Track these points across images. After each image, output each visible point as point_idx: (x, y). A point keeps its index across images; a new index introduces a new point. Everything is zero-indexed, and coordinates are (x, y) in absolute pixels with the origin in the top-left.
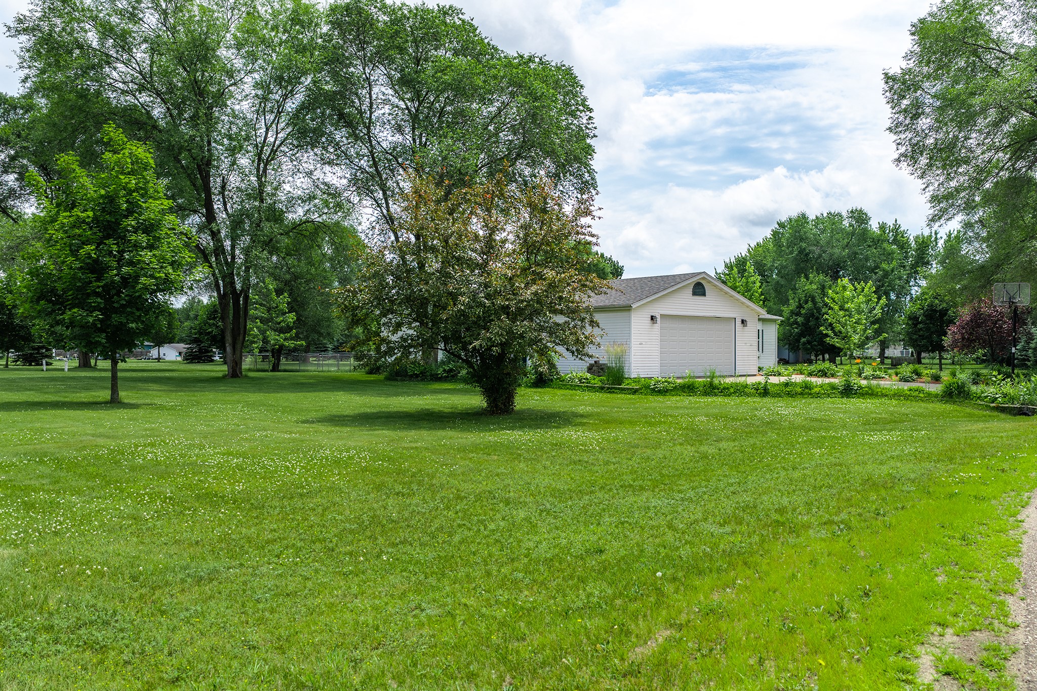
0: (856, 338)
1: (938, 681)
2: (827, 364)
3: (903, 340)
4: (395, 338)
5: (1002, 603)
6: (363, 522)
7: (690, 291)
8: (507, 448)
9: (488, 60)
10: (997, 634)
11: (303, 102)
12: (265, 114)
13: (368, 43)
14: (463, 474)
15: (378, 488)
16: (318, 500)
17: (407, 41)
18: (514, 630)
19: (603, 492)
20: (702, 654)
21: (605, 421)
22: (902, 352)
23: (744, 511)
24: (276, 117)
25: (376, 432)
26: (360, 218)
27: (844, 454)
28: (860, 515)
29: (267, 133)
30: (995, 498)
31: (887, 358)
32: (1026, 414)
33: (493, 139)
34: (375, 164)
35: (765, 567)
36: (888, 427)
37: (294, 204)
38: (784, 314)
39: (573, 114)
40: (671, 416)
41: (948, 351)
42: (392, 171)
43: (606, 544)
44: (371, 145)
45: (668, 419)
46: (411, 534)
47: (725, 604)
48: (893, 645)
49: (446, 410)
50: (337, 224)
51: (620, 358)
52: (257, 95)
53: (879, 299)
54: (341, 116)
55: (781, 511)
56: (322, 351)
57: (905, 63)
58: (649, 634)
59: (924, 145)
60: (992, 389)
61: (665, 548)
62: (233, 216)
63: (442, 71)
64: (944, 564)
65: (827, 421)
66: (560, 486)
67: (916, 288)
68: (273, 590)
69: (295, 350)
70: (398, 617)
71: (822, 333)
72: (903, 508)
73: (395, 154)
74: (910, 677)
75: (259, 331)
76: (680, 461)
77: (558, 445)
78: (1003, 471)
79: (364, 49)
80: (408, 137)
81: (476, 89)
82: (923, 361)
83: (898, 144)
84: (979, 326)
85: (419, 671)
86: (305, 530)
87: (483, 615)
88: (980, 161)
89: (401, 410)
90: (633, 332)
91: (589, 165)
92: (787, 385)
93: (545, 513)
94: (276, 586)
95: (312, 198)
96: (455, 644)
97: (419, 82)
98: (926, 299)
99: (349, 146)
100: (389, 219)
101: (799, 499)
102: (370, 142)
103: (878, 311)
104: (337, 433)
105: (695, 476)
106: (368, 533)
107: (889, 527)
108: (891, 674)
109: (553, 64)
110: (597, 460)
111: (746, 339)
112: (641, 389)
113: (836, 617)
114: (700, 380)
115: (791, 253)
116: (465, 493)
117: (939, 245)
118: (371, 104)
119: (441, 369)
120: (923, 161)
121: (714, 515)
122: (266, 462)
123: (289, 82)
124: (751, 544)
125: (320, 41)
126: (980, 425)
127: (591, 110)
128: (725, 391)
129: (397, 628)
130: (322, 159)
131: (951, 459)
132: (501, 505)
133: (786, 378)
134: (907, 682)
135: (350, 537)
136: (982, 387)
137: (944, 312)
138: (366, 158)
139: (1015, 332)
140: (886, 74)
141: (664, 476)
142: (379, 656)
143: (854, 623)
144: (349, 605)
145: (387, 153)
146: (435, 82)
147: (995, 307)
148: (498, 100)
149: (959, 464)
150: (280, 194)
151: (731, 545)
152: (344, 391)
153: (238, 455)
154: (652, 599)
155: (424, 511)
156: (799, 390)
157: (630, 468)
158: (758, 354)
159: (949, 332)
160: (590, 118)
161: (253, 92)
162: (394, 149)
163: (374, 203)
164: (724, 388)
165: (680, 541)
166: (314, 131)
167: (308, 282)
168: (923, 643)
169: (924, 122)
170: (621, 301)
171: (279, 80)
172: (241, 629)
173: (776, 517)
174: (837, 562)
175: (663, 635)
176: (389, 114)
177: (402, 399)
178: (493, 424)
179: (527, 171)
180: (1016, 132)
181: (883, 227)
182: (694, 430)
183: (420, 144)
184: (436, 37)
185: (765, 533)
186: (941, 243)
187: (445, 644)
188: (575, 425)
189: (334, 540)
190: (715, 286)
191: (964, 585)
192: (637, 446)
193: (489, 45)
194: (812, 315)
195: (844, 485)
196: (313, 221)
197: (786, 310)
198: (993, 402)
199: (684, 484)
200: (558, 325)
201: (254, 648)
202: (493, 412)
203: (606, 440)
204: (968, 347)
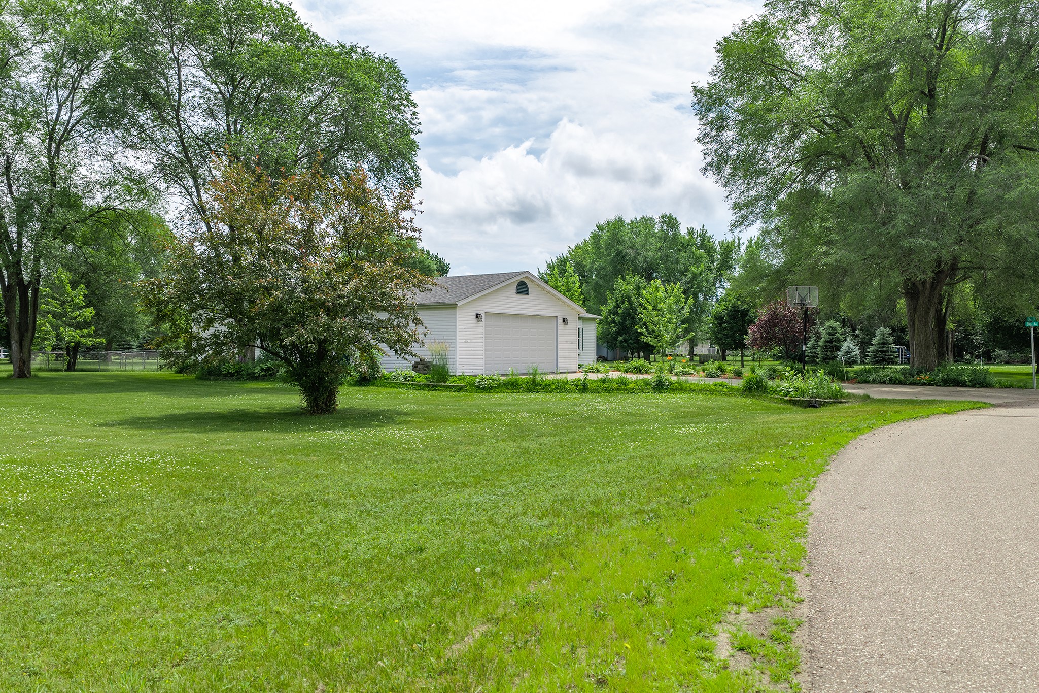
0: (667, 337)
1: (733, 656)
2: (642, 361)
3: (710, 338)
4: (206, 335)
5: (790, 580)
6: (167, 531)
7: (514, 289)
8: (328, 449)
9: (308, 47)
10: (785, 609)
11: (102, 80)
12: (57, 89)
13: (175, 21)
14: (279, 476)
15: (186, 494)
16: (116, 509)
17: (219, 22)
18: (328, 635)
19: (425, 490)
20: (518, 646)
21: (429, 419)
22: (709, 350)
23: (561, 503)
24: (70, 93)
25: (185, 435)
26: (167, 206)
27: (655, 446)
28: (668, 504)
29: (59, 110)
30: (786, 484)
31: (695, 355)
32: (814, 406)
33: (314, 130)
34: (185, 150)
35: (579, 558)
36: (695, 420)
37: (91, 189)
38: (602, 313)
39: (397, 108)
40: (495, 413)
41: (748, 348)
42: (204, 158)
43: (426, 543)
44: (180, 130)
45: (491, 416)
46: (221, 542)
47: (540, 595)
48: (694, 625)
49: (262, 411)
50: (141, 212)
51: (443, 357)
52: (47, 69)
53: (687, 299)
54: (146, 96)
55: (596, 502)
56: (125, 349)
57: (711, 78)
58: (466, 630)
59: (727, 155)
60: (785, 384)
61: (485, 543)
62: (19, 199)
63: (258, 56)
64: (741, 547)
65: (641, 415)
66: (382, 486)
67: (721, 290)
68: (60, 609)
69: (94, 347)
70: (203, 630)
71: (637, 332)
72: (706, 496)
73: (206, 140)
74: (709, 655)
75: (52, 326)
76: (502, 457)
77: (381, 445)
78: (793, 458)
79: (171, 27)
80: (221, 123)
81: (294, 76)
82: (727, 358)
83: (705, 154)
84: (775, 326)
85: (224, 686)
86: (100, 542)
87: (296, 622)
88: (776, 173)
89: (213, 411)
90: (458, 330)
91: (414, 161)
92: (604, 381)
93: (365, 514)
94: (64, 604)
95: (112, 183)
96: (264, 654)
97: (233, 66)
98: (730, 300)
99: (155, 129)
100: (200, 209)
101: (613, 490)
102: (179, 126)
103: (686, 311)
104: (140, 436)
105: (516, 471)
106: (173, 542)
107: (693, 514)
108: (692, 653)
109: (376, 56)
110: (421, 458)
111: (567, 336)
112: (465, 386)
113: (644, 601)
114: (523, 377)
115: (609, 255)
116: (281, 496)
117: (742, 250)
118: (180, 85)
119: (259, 368)
120: (727, 170)
121: (533, 509)
122: (56, 470)
123: (86, 55)
124: (567, 535)
125: (121, 14)
126: (776, 417)
127: (415, 105)
128: (547, 388)
129: (201, 642)
130: (124, 142)
131: (750, 449)
132: (319, 507)
133: (604, 374)
134: (706, 659)
135: (152, 548)
136: (777, 382)
137: (745, 313)
138: (174, 143)
139: (806, 331)
140: (695, 87)
141: (486, 472)
142: (182, 673)
143: (660, 606)
144: (148, 620)
145: (198, 139)
146: (252, 67)
147: (789, 308)
148: (319, 90)
149: (756, 453)
150: (75, 178)
151: (549, 537)
152: (150, 391)
153: (23, 463)
154: (470, 595)
155: (235, 516)
156: (615, 386)
157: (453, 465)
158: (577, 351)
159: (750, 331)
160: (414, 113)
161: (43, 64)
162: (206, 134)
163: (183, 191)
164: (546, 385)
165: (501, 536)
166: (115, 111)
167: (108, 273)
168: (720, 622)
169: (729, 135)
170: (447, 299)
171: (73, 54)
172: (21, 655)
173: (591, 508)
174: (646, 549)
175: (479, 630)
176: (200, 98)
177: (214, 399)
178: (314, 424)
179: (350, 164)
180: (806, 148)
181: (691, 232)
182: (516, 426)
183: (235, 130)
184: (251, 19)
185: (580, 524)
186: (743, 248)
187: (254, 655)
188: (398, 424)
189: (133, 552)
190: (538, 285)
191: (758, 565)
192: (460, 443)
193: (309, 32)
194: (629, 315)
195: (654, 476)
196: (114, 209)
197: (605, 310)
198: (787, 396)
199: (505, 479)
200: (381, 322)
201: (36, 674)
202: (314, 412)
203: (430, 438)
204: (766, 345)
